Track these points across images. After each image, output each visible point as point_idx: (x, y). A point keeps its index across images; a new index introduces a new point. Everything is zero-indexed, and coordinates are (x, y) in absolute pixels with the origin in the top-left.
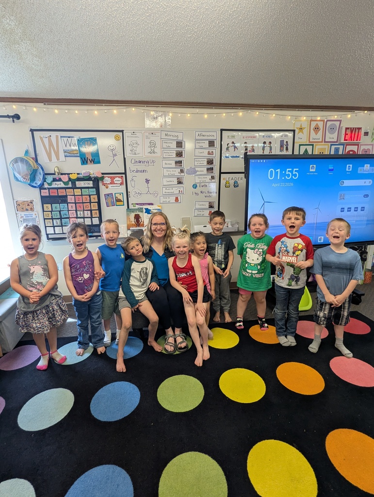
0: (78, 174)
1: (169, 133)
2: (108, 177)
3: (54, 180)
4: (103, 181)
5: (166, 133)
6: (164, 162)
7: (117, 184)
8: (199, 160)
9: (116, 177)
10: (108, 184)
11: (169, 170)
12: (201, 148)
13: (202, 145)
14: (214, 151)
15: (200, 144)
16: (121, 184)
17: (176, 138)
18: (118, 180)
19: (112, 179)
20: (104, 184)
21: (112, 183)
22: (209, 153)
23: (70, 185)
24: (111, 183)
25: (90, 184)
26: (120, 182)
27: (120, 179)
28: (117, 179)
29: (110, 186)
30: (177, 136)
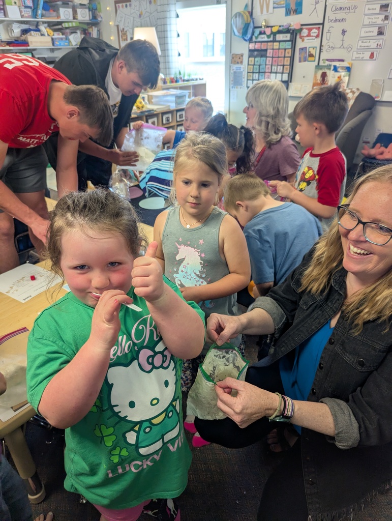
0: (280, 26)
2: (306, 29)
3: (261, 33)
4: (300, 34)
6: (367, 7)
7: (313, 36)
9: (313, 28)
10: (305, 37)
11: (370, 17)
16: (317, 36)
18: (314, 32)
19: (310, 30)
20: (301, 37)
21: (309, 35)
23: (271, 39)
24: (307, 36)
25: (288, 37)
26: (315, 34)
27: (317, 31)
28: (314, 30)
29: (306, 38)
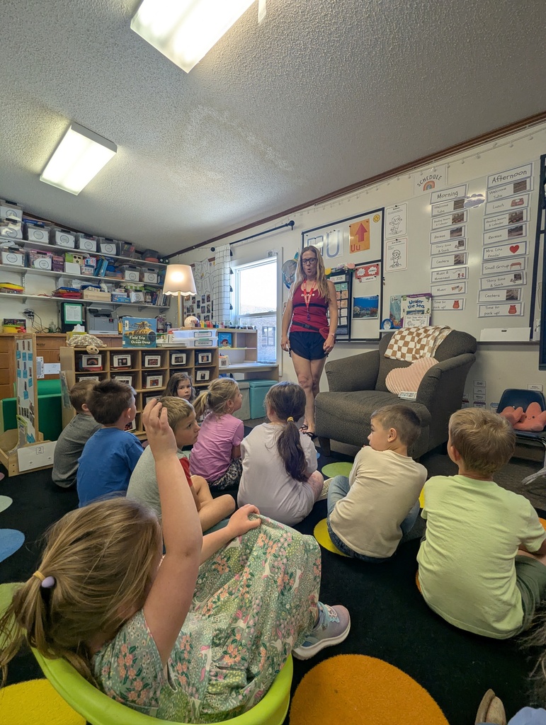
0: (332, 269)
1: (443, 193)
2: (362, 268)
4: (356, 274)
5: (439, 193)
6: (433, 235)
7: (371, 275)
8: (494, 219)
9: (371, 266)
10: (362, 276)
11: (439, 245)
12: (499, 200)
13: (500, 193)
14: (525, 198)
15: (496, 195)
16: (377, 274)
17: (454, 197)
18: (373, 270)
19: (367, 269)
20: (359, 278)
21: (366, 275)
22: (514, 204)
25: (343, 278)
26: (374, 273)
27: (375, 268)
28: (371, 269)
29: (364, 279)
30: (457, 193)
